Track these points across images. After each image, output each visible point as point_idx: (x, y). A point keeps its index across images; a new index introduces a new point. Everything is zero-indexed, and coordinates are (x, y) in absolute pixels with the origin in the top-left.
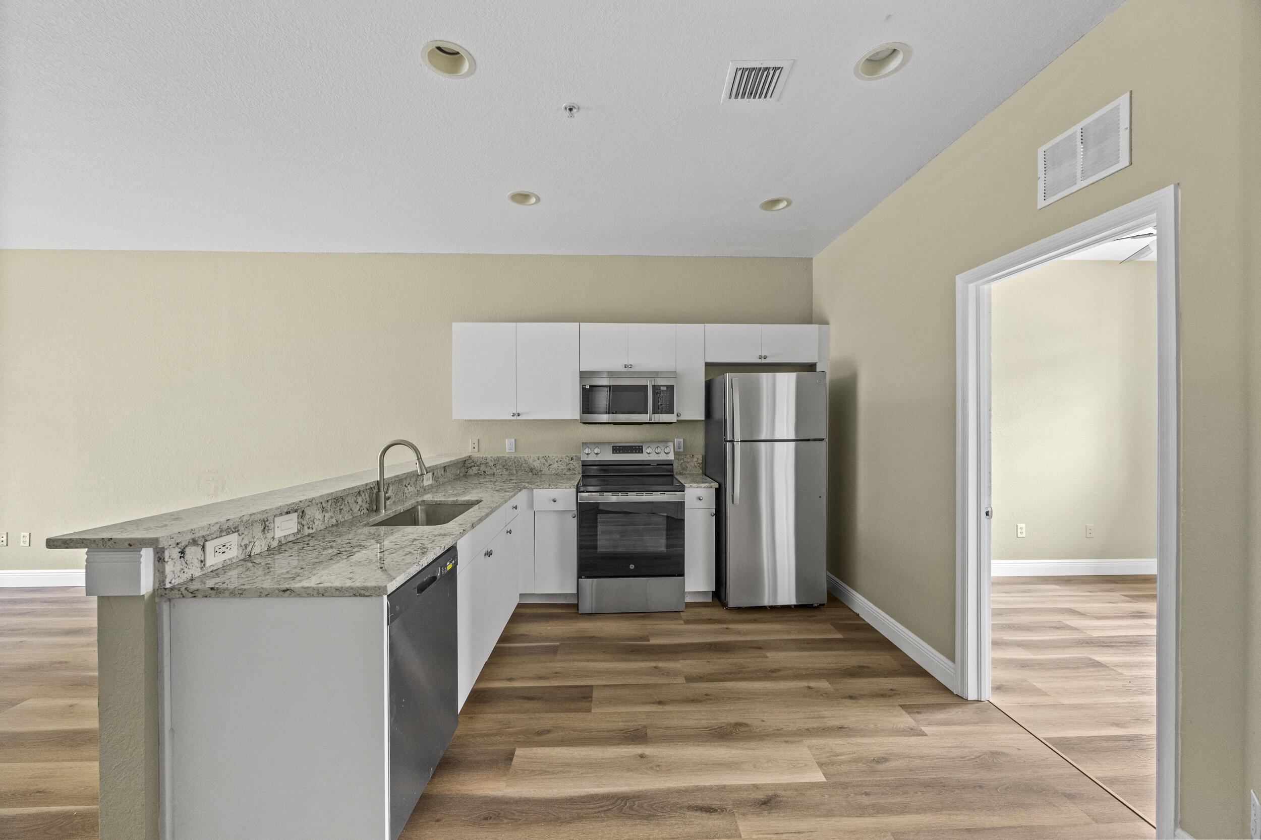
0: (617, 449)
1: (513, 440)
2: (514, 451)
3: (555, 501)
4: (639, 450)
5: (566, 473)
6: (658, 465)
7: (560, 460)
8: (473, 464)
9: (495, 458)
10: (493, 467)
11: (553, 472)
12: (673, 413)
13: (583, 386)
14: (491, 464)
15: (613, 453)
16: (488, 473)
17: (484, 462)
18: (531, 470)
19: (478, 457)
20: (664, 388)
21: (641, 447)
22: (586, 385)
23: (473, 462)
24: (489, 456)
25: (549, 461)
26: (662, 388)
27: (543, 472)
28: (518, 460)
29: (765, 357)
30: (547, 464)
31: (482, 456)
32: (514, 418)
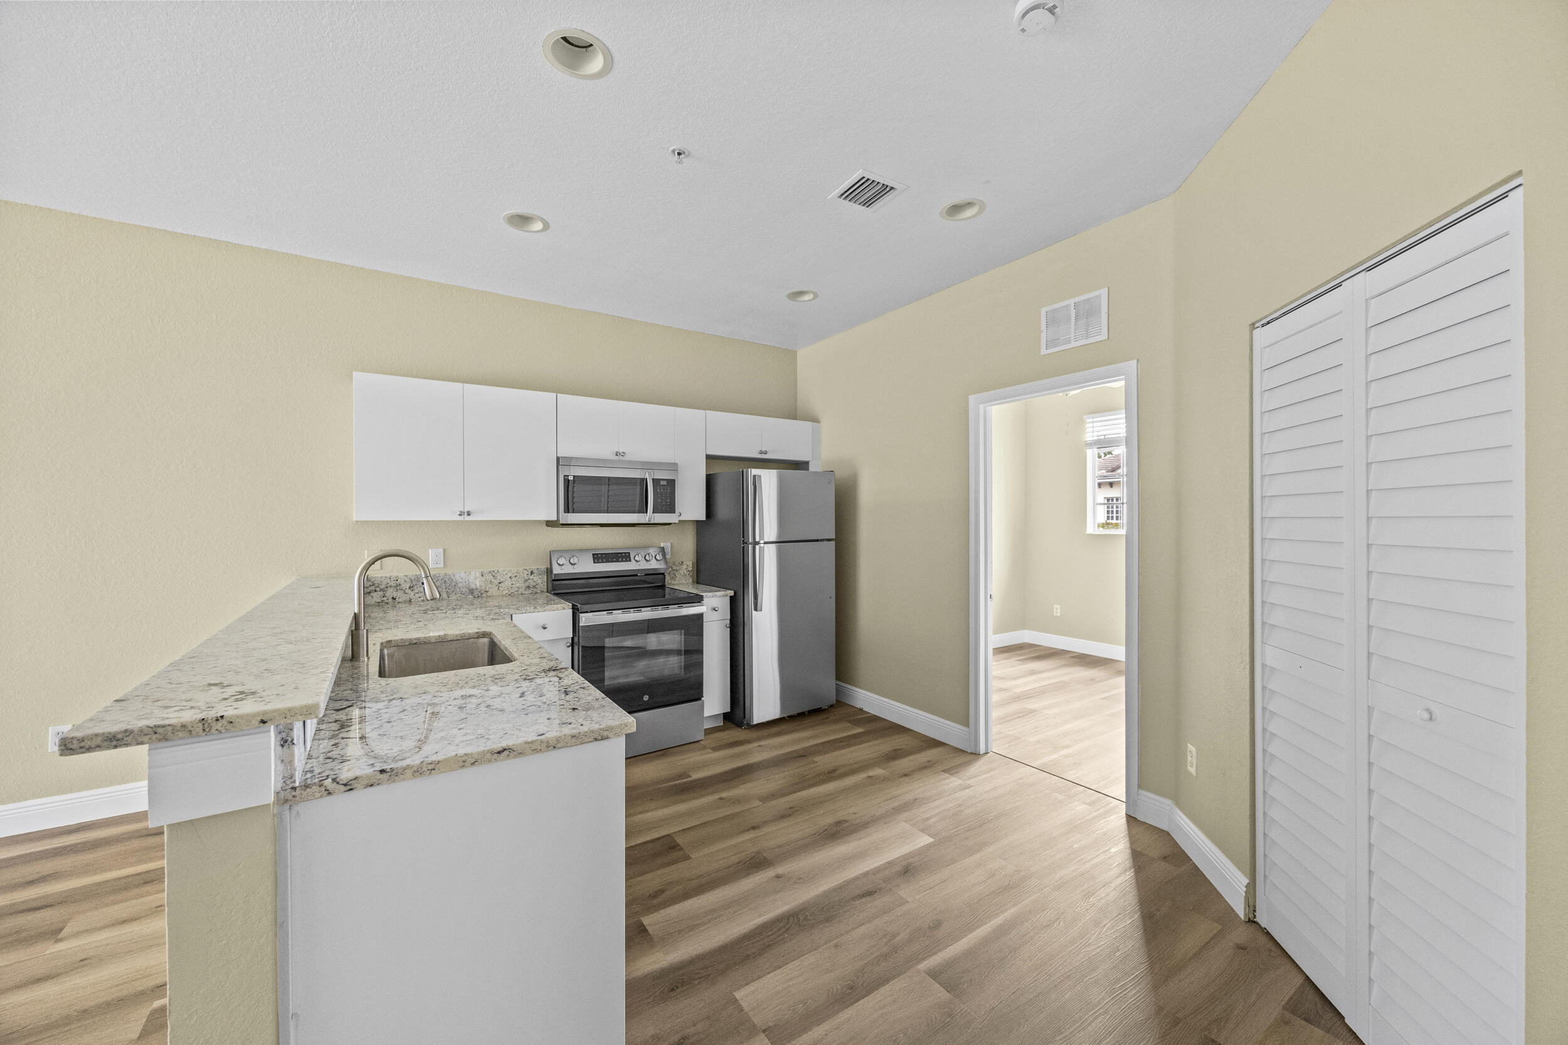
0: (598, 558)
1: (441, 551)
2: (442, 565)
3: (545, 628)
4: (625, 557)
5: (524, 592)
6: (646, 575)
7: (515, 575)
8: (373, 588)
9: (413, 578)
10: (408, 591)
11: (505, 592)
12: (675, 513)
13: (564, 476)
14: (406, 586)
15: (594, 563)
16: (400, 600)
17: (392, 583)
18: (471, 591)
19: (381, 577)
20: (664, 483)
21: (627, 554)
22: (568, 476)
23: (374, 585)
24: (401, 575)
25: (499, 577)
26: (662, 483)
27: (489, 594)
28: (450, 578)
29: (766, 453)
30: (496, 582)
31: (388, 575)
32: (461, 518)
